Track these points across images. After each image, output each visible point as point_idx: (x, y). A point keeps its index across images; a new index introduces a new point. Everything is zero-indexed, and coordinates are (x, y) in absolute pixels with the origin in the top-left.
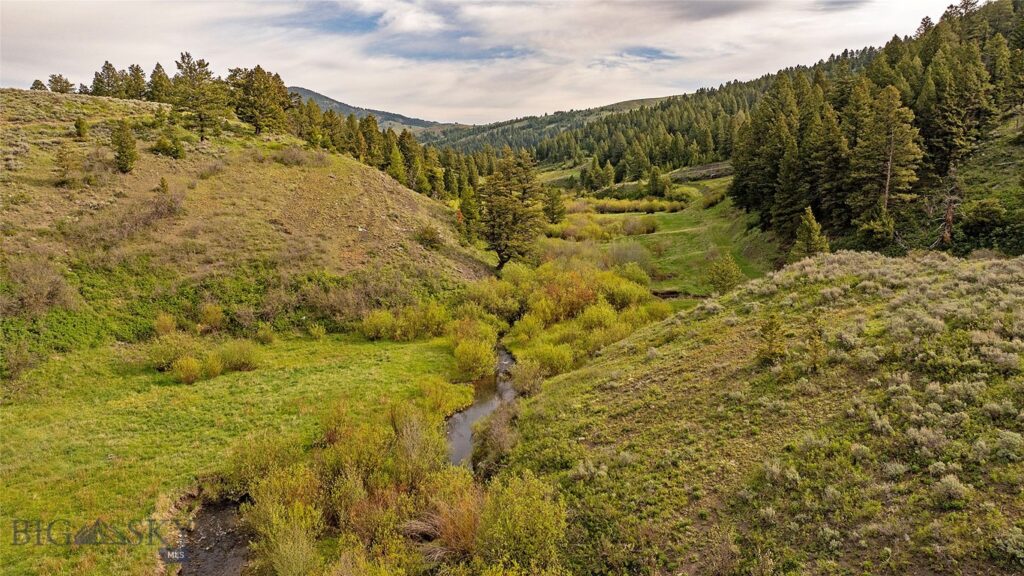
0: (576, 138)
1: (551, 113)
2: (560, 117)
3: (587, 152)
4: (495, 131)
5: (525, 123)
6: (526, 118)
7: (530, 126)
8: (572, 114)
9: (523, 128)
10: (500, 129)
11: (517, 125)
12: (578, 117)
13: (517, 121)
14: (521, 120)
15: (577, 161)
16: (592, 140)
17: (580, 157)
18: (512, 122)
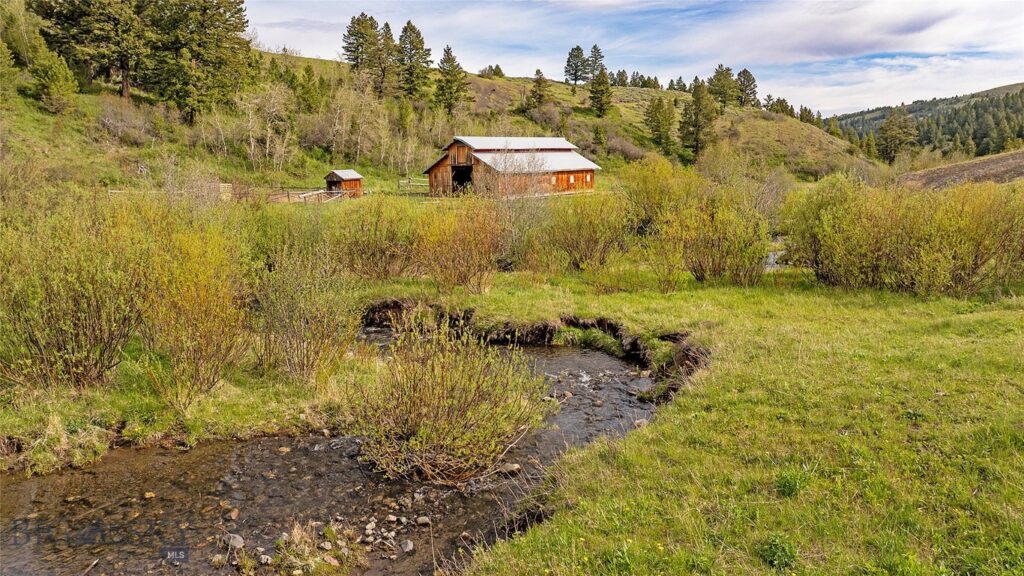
0: (938, 124)
1: (908, 102)
2: (919, 107)
3: (948, 137)
4: (844, 122)
5: (878, 114)
6: (878, 109)
7: (883, 117)
8: (935, 102)
9: (875, 119)
10: (849, 121)
11: (868, 117)
12: (941, 106)
13: (869, 112)
14: (873, 111)
15: (938, 145)
16: (956, 125)
17: (940, 141)
18: (862, 113)
